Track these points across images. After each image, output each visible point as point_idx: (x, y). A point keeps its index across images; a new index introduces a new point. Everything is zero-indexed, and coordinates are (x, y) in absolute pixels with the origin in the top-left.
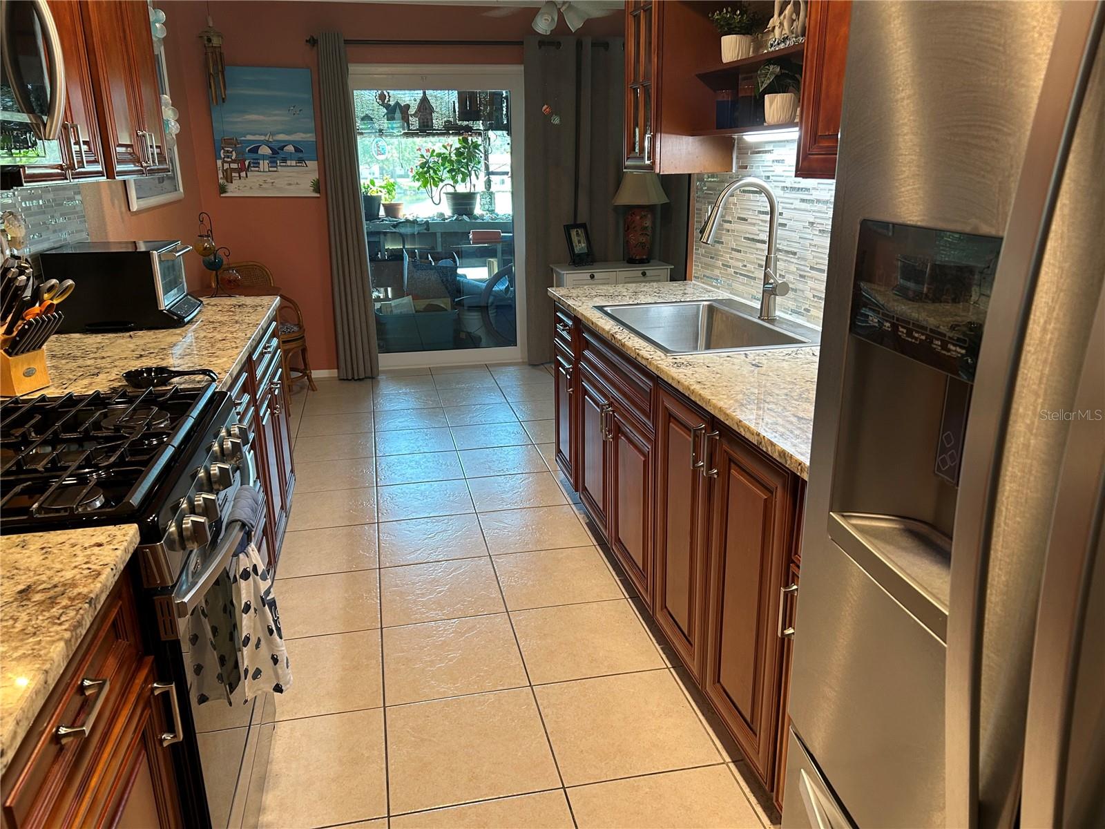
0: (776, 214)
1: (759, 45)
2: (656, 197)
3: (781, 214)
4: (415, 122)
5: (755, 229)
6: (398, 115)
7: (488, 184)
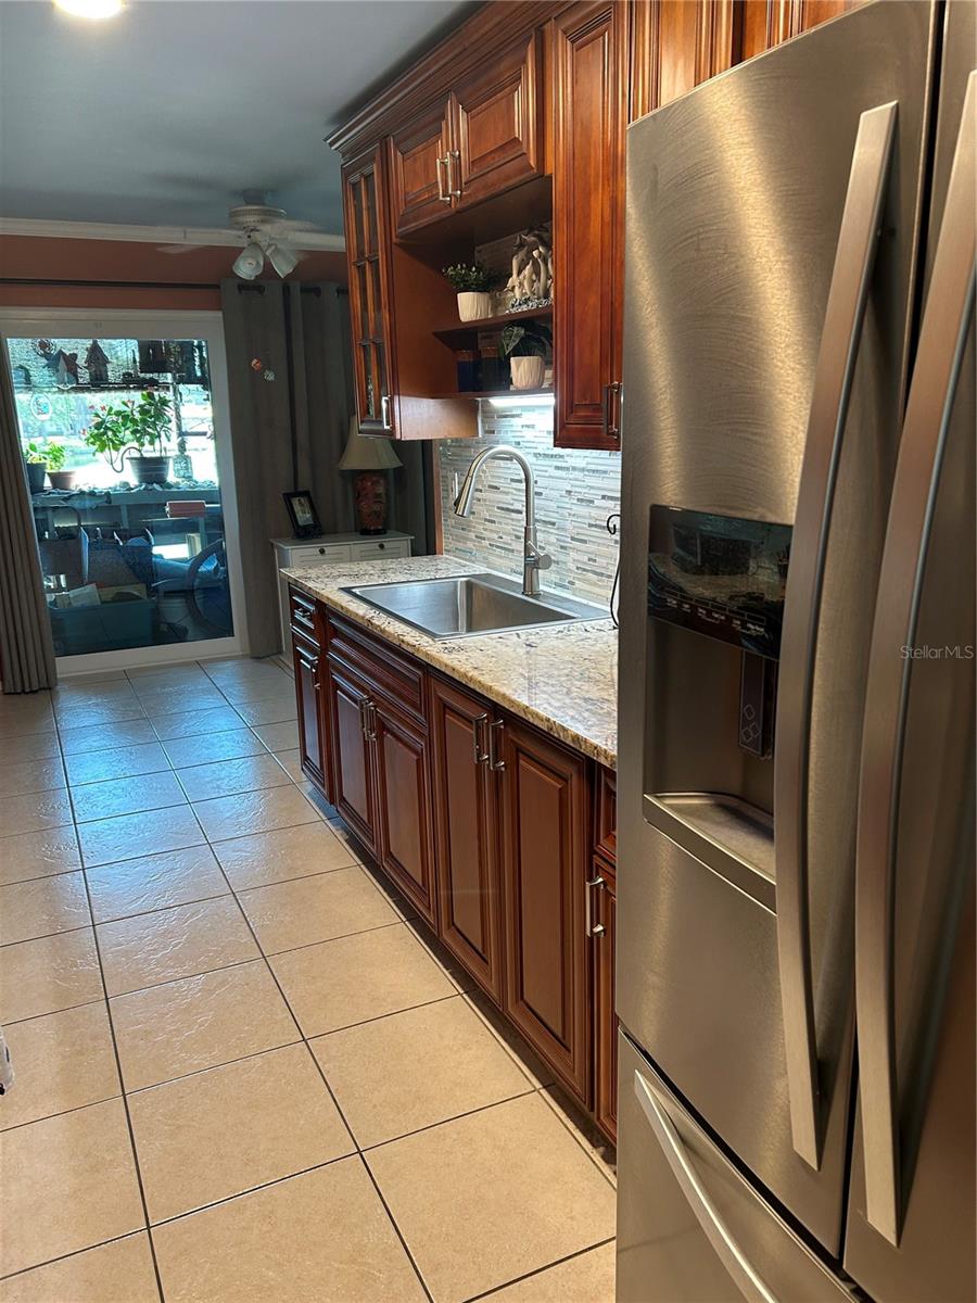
0: (532, 482)
1: (496, 304)
2: (389, 461)
3: (536, 482)
4: (85, 376)
5: (508, 498)
6: (62, 364)
7: (182, 446)
